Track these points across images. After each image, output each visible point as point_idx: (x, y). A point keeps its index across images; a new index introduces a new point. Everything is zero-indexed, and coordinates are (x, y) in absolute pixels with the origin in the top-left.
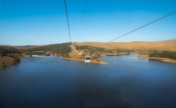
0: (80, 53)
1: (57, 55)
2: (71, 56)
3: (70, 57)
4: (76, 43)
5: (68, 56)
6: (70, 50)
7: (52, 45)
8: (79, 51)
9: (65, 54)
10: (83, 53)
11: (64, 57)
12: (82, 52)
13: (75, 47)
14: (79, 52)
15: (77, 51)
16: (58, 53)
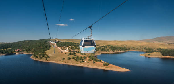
0: (65, 50)
1: (27, 54)
2: (49, 55)
3: (48, 57)
4: (56, 39)
5: (44, 55)
6: (48, 47)
7: (25, 41)
8: (63, 47)
9: (40, 52)
10: (69, 50)
11: (37, 57)
12: (67, 49)
13: (56, 43)
14: (63, 49)
15: (59, 48)
16: (29, 50)
